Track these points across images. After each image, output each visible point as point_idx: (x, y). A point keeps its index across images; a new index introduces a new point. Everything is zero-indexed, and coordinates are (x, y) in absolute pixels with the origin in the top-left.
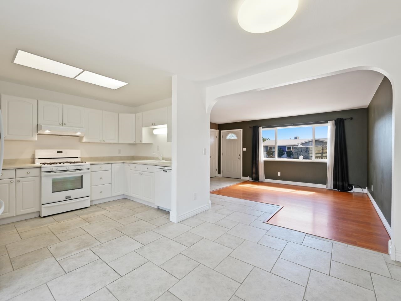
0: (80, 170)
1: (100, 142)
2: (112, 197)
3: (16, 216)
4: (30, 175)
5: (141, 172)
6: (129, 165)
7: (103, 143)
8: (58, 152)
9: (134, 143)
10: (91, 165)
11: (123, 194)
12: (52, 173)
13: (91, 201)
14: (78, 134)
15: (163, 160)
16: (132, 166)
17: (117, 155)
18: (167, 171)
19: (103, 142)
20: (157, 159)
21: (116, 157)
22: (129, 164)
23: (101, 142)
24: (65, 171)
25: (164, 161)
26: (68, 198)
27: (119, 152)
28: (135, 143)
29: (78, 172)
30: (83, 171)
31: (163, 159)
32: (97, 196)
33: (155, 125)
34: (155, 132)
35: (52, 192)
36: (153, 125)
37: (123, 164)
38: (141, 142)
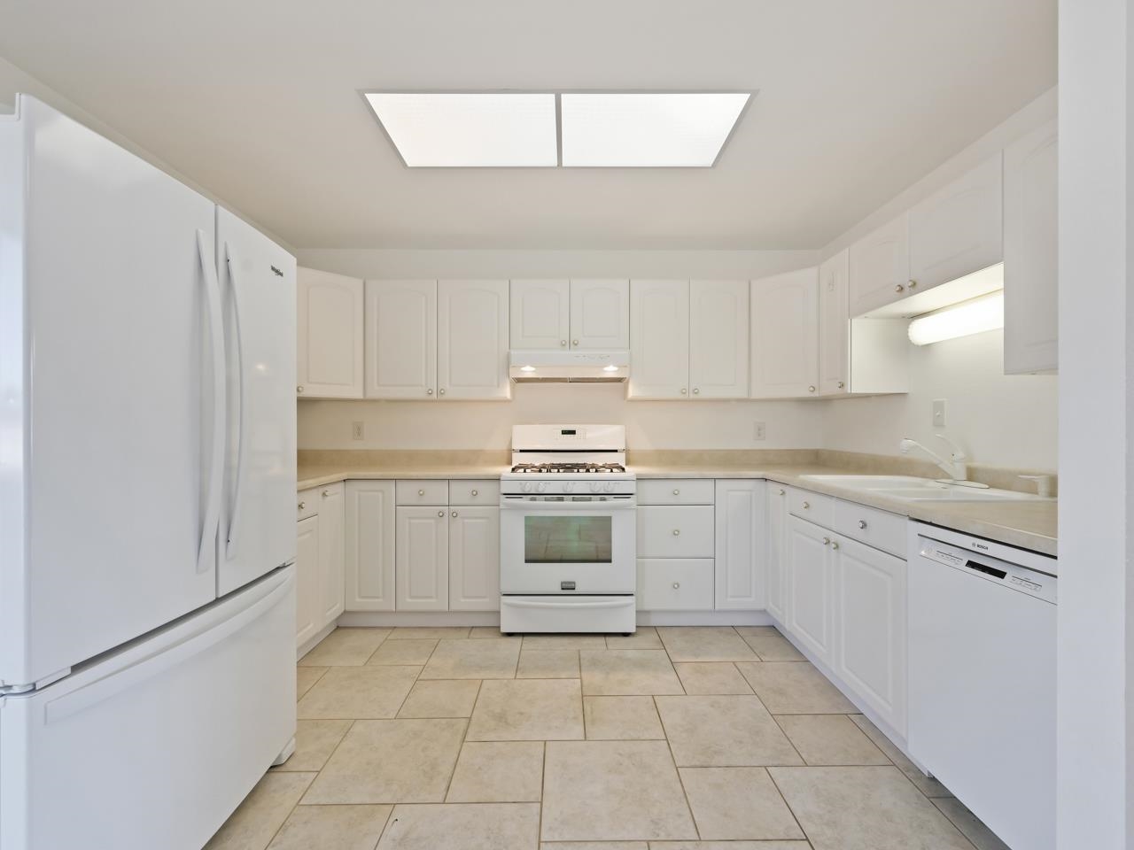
0: (603, 496)
1: (681, 397)
2: (719, 612)
3: (449, 612)
4: (479, 500)
5: (834, 537)
6: (783, 493)
7: (690, 401)
8: (564, 432)
9: (812, 395)
10: (641, 483)
11: (762, 607)
12: (525, 501)
13: (640, 613)
14: (611, 371)
15: (970, 478)
16: (796, 498)
17: (747, 443)
18: (1001, 575)
19: (692, 396)
20: (932, 471)
21: (746, 452)
22: (783, 487)
23: (686, 397)
24: (560, 497)
25: (978, 491)
26: (568, 588)
27: (760, 432)
28: (816, 394)
29: (596, 502)
30: (611, 501)
31: (972, 475)
32: (659, 600)
33: (915, 287)
34: (920, 332)
35: (527, 561)
36: (907, 289)
37: (763, 483)
38: (842, 386)
